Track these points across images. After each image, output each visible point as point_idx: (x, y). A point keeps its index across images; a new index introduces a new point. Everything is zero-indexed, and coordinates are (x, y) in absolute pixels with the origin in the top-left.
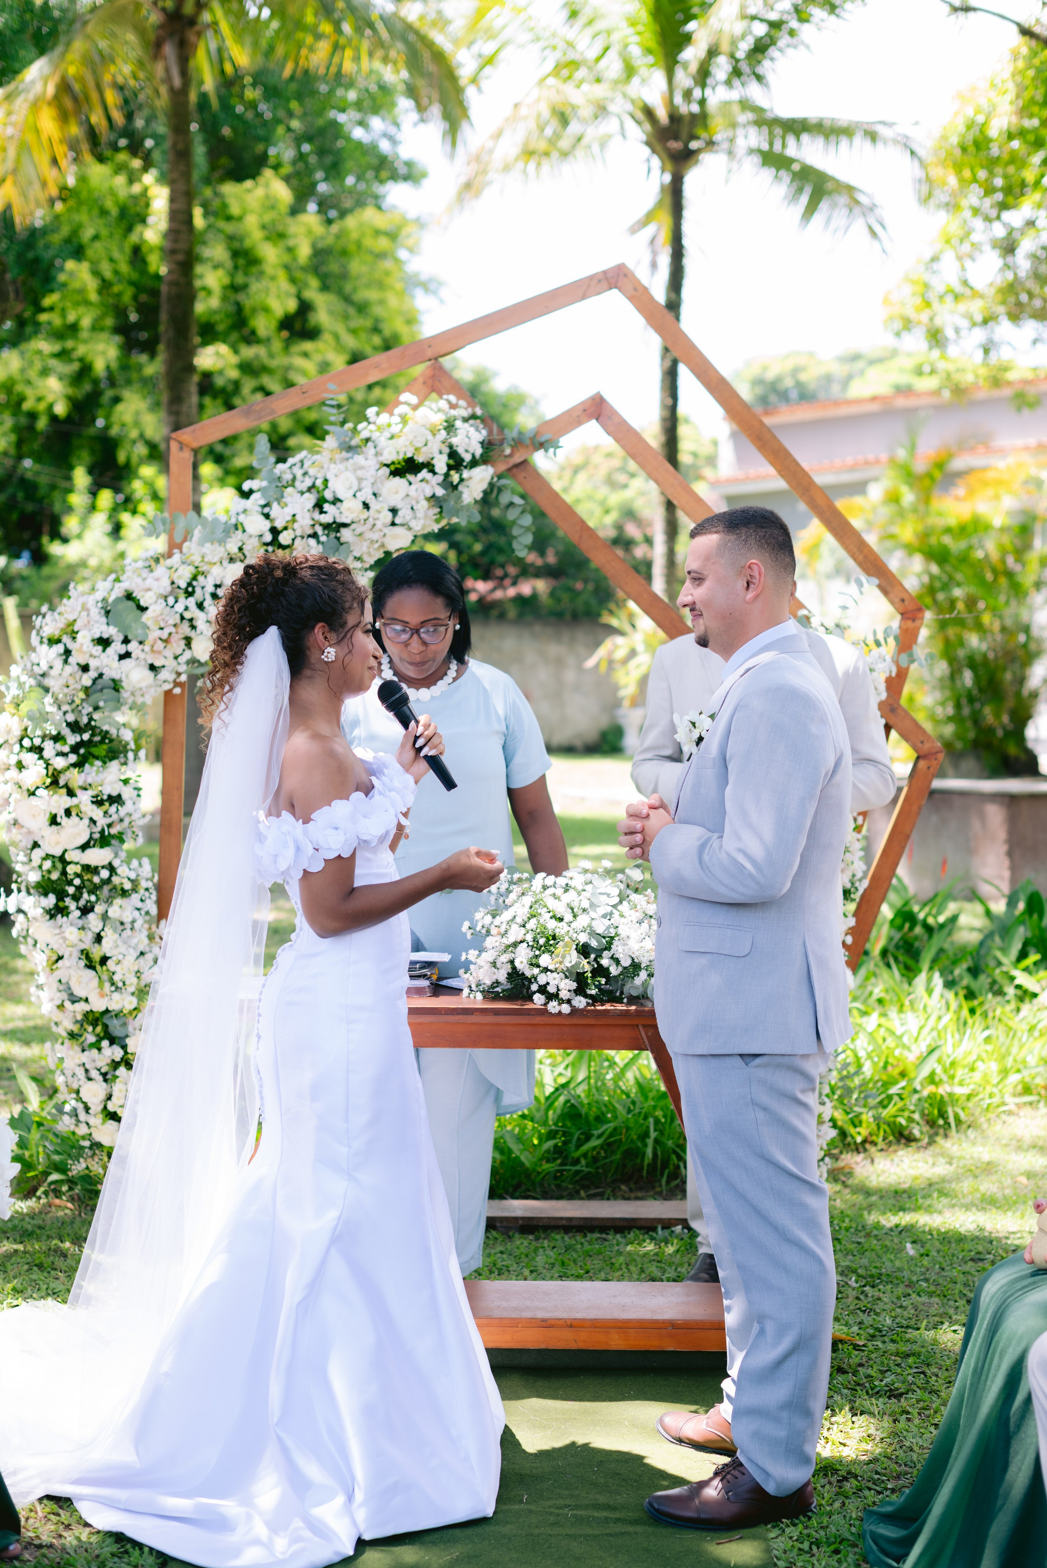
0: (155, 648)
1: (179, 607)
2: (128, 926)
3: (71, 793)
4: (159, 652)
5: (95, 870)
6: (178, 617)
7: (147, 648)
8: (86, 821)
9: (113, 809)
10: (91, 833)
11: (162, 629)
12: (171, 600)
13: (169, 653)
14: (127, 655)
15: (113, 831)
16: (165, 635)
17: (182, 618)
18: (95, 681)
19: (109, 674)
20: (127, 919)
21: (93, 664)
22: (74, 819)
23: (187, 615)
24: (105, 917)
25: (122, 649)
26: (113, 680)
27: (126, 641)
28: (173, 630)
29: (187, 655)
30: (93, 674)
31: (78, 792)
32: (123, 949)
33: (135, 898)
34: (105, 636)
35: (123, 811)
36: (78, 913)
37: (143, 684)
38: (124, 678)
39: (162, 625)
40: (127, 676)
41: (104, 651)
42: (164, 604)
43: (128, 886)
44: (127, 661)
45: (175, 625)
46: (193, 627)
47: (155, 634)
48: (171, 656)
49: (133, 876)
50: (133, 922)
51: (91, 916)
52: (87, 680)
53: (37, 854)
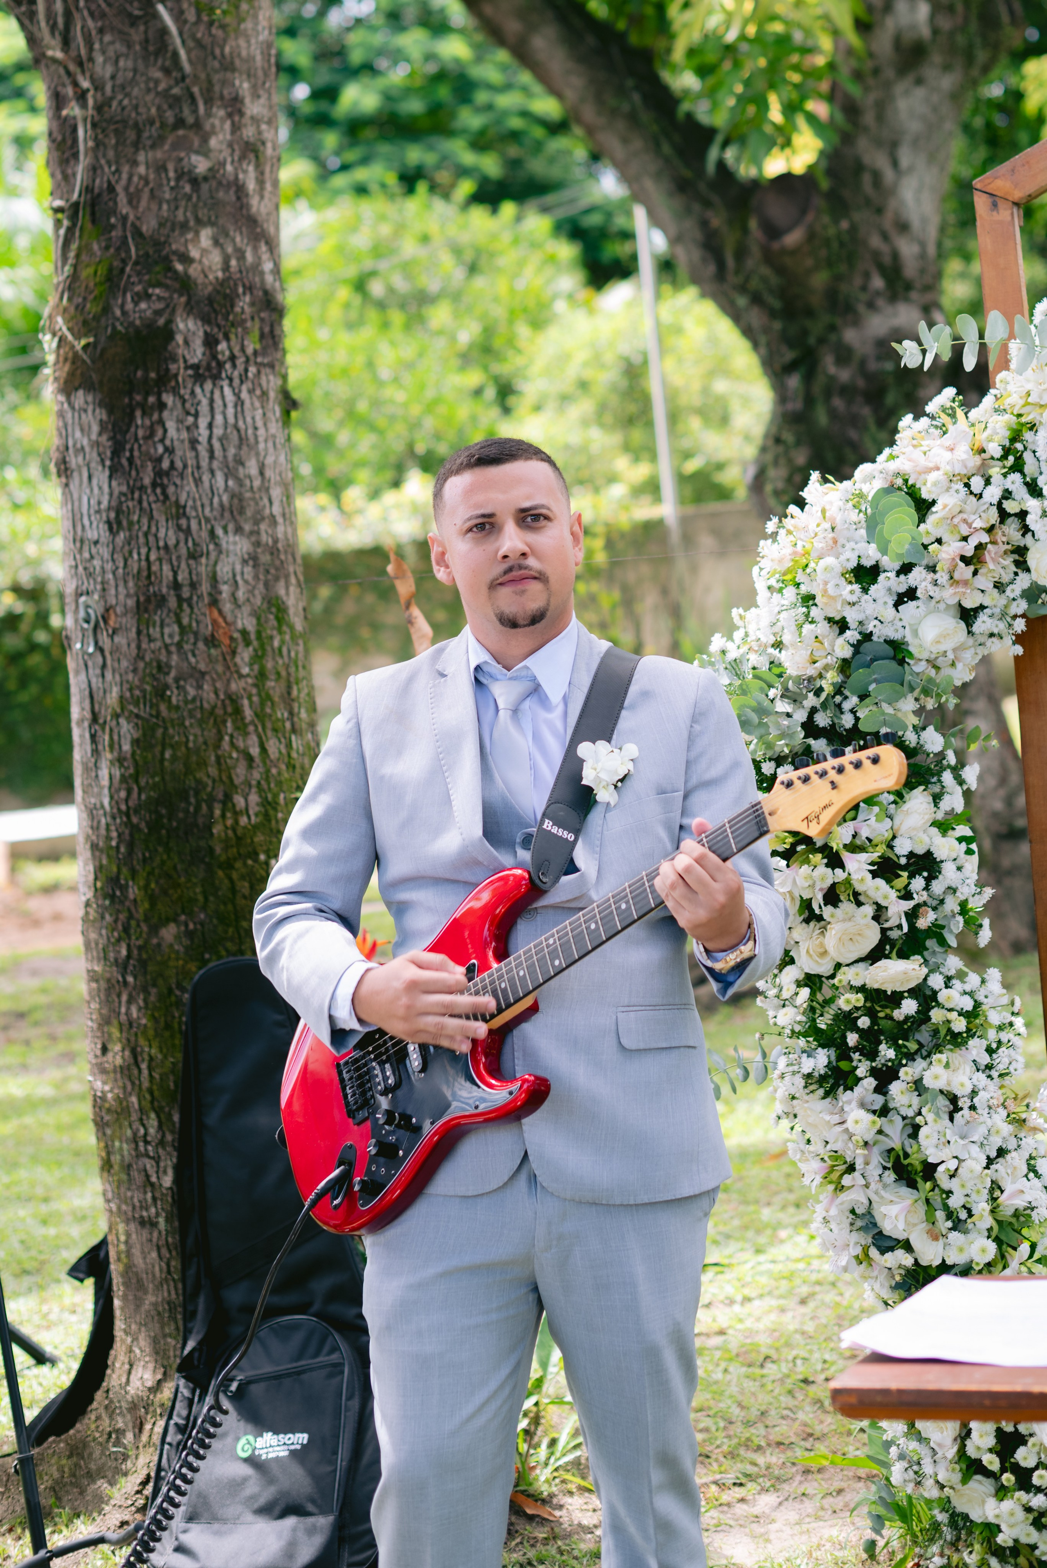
0: (957, 576)
1: (993, 494)
2: (964, 1103)
3: (835, 861)
4: (966, 583)
5: (895, 999)
6: (994, 511)
7: (942, 577)
8: (868, 910)
9: (918, 883)
10: (883, 931)
11: (965, 539)
12: (977, 483)
13: (984, 581)
14: (911, 594)
15: (923, 923)
16: (969, 550)
17: (1004, 515)
18: (857, 647)
19: (881, 632)
20: (962, 1089)
21: (852, 616)
22: (847, 907)
23: (1010, 507)
24: (918, 1086)
25: (902, 584)
26: (890, 642)
27: (906, 569)
28: (985, 538)
29: (1023, 582)
30: (852, 635)
31: (846, 856)
32: (958, 1146)
33: (976, 1048)
34: (868, 563)
35: (938, 887)
36: (870, 1083)
37: (948, 645)
38: (909, 638)
39: (965, 531)
40: (915, 633)
41: (865, 590)
42: (964, 491)
43: (959, 1025)
44: (909, 608)
45: (990, 530)
46: (1026, 530)
47: (952, 549)
48: (989, 586)
49: (967, 1004)
50: (974, 1093)
51: (895, 1088)
52: (842, 649)
53: (790, 975)
